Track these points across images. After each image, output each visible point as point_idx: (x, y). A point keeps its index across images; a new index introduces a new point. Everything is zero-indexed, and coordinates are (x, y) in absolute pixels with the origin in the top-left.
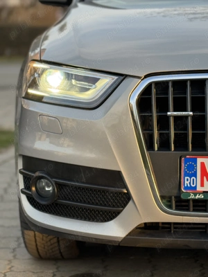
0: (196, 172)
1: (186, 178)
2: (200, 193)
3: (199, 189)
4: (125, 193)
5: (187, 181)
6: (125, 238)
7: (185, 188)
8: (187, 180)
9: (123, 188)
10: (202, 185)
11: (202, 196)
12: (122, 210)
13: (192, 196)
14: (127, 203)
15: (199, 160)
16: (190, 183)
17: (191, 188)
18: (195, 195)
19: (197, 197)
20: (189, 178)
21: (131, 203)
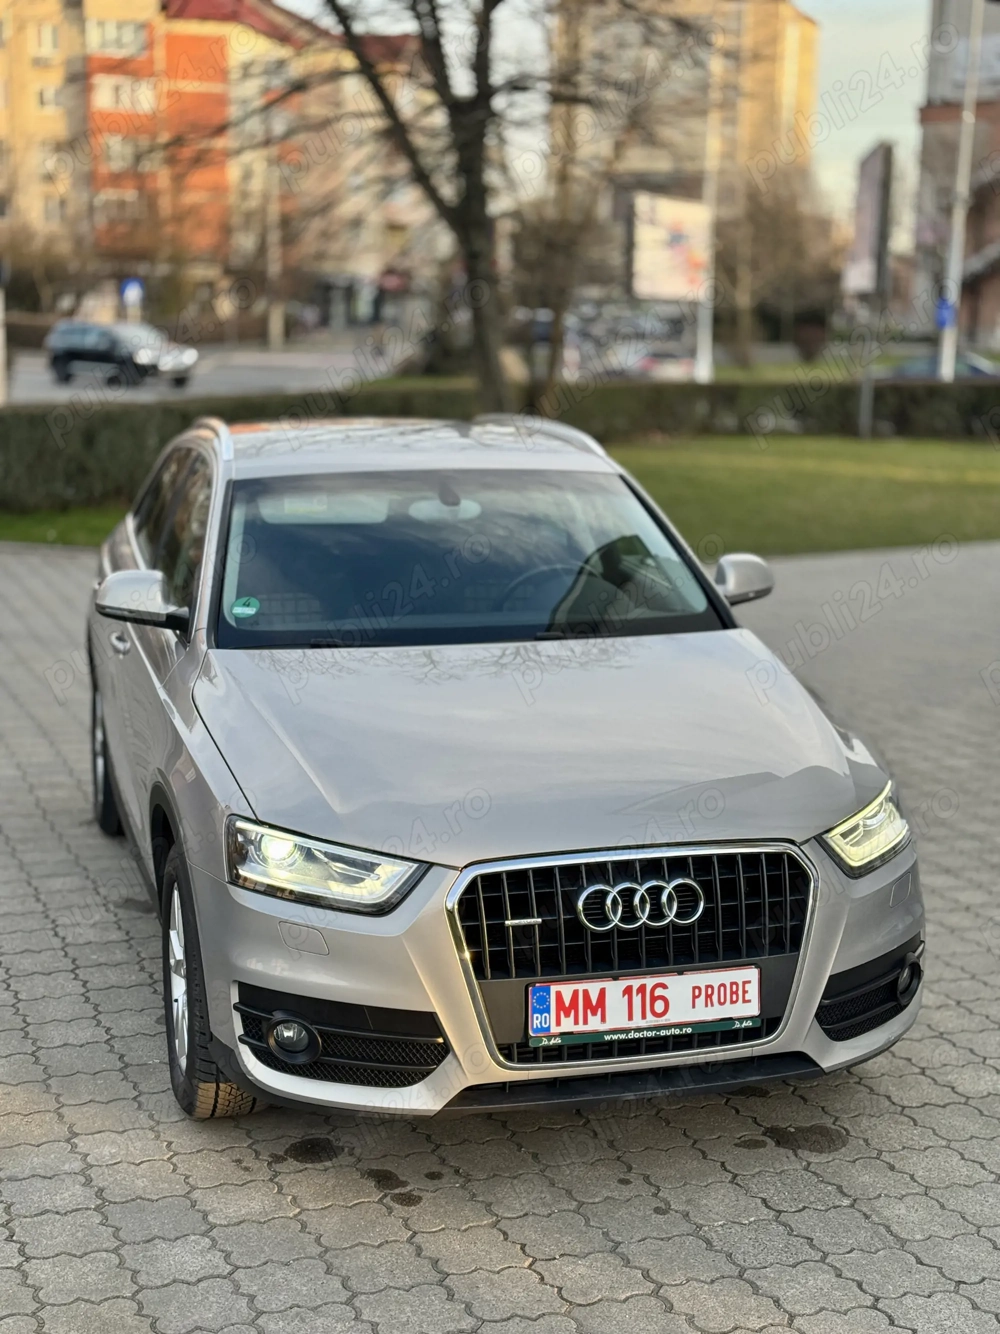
0: (549, 1007)
1: (535, 1016)
2: (555, 1036)
3: (555, 1030)
4: (439, 1044)
5: (536, 1021)
6: (440, 1111)
7: (535, 1031)
8: (537, 1018)
9: (438, 1037)
10: (558, 1023)
11: (558, 1041)
12: (434, 1069)
13: (545, 1042)
14: (444, 1058)
15: (554, 989)
16: (541, 1023)
17: (543, 1029)
18: (549, 1041)
19: (552, 1042)
20: (539, 1016)
21: (450, 1057)
